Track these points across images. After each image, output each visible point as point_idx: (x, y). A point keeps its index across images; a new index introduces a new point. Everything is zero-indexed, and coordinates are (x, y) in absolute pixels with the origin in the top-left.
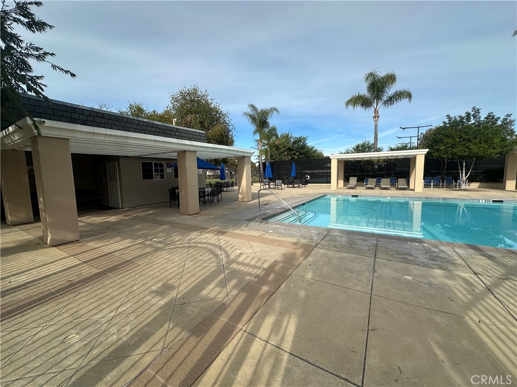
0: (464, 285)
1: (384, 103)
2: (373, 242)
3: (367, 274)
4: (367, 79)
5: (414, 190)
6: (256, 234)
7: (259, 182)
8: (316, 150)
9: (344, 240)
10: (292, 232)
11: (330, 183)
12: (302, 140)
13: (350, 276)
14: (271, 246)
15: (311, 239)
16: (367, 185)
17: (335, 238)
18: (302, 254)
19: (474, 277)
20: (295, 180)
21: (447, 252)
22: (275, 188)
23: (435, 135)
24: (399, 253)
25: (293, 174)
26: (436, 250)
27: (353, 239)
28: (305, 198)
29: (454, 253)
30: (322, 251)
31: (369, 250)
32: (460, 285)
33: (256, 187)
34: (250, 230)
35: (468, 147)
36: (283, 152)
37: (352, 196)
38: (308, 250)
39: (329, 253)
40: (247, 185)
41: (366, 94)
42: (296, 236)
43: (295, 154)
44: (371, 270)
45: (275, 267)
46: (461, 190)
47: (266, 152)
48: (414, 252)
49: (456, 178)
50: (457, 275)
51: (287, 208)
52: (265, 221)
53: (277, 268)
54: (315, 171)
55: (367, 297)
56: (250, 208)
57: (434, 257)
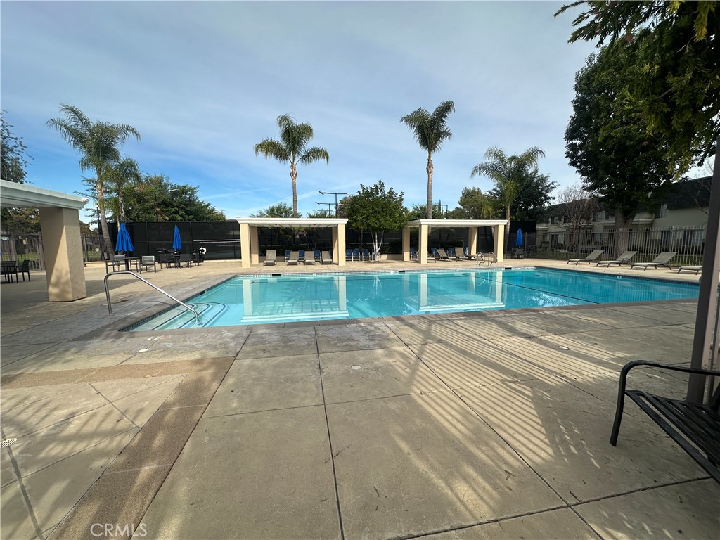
0: (402, 360)
1: (302, 158)
2: (311, 332)
3: (314, 378)
4: (280, 123)
5: (338, 264)
6: (109, 362)
7: (102, 259)
8: (213, 210)
9: (275, 338)
10: (188, 343)
11: (240, 258)
12: (188, 190)
13: (294, 389)
14: (149, 378)
15: (226, 348)
16: (288, 259)
17: (262, 338)
18: (215, 376)
19: (405, 348)
20: (182, 255)
21: (382, 328)
22: (141, 270)
23: (352, 204)
24: (341, 340)
25: (177, 245)
26: (372, 328)
27: (286, 334)
28: (204, 283)
29: (386, 328)
30: (247, 362)
31: (309, 345)
32: (399, 361)
33: (96, 270)
34: (89, 357)
35: (378, 219)
36: (153, 207)
37: (273, 275)
38: (223, 366)
39: (258, 363)
40: (71, 267)
41: (280, 142)
42: (197, 349)
43: (177, 213)
44: (317, 371)
45: (164, 416)
46: (375, 262)
47: (115, 205)
48: (354, 334)
49: (371, 250)
50: (395, 351)
51: (172, 303)
52: (126, 334)
53: (169, 417)
54: (215, 241)
55: (321, 410)
56: (84, 313)
57: (373, 336)
